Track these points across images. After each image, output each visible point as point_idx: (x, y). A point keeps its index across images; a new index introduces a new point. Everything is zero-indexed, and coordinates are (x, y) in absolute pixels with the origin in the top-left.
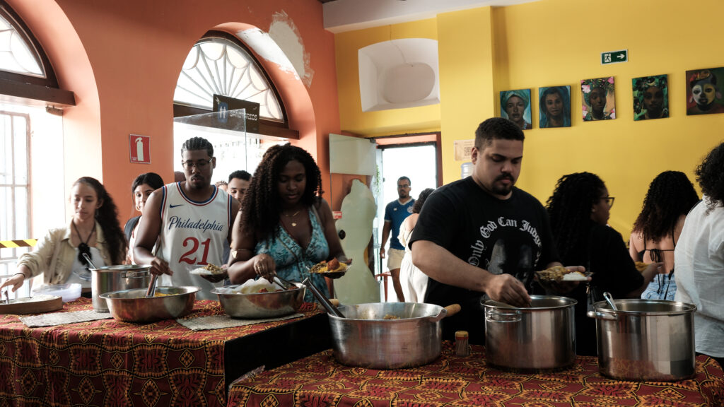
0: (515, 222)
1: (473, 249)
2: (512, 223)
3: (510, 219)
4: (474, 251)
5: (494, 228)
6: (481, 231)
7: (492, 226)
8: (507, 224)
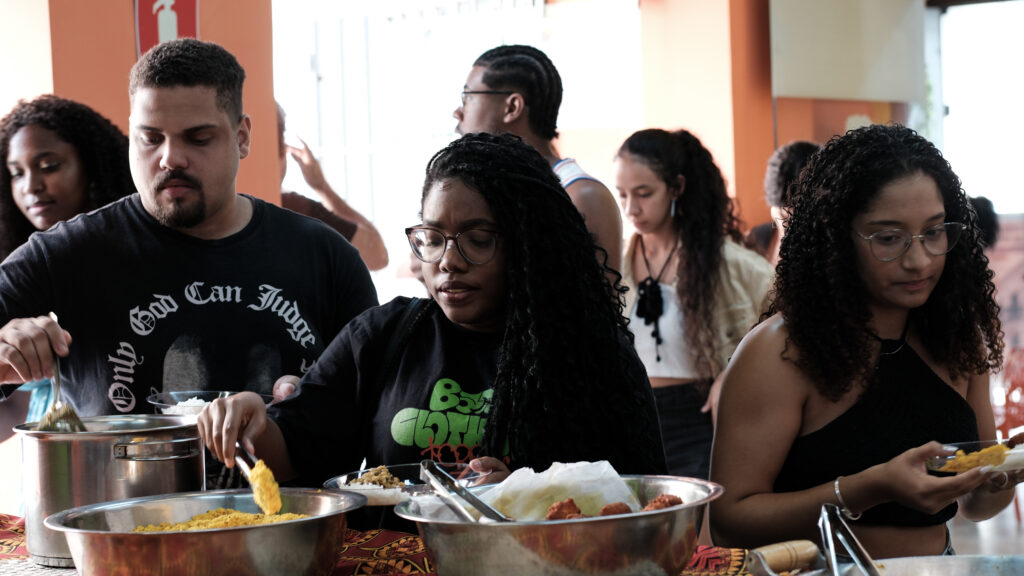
0: (238, 290)
1: (114, 364)
2: (223, 294)
3: (224, 284)
4: (117, 369)
5: (166, 310)
6: (132, 319)
7: (164, 306)
8: (212, 298)
